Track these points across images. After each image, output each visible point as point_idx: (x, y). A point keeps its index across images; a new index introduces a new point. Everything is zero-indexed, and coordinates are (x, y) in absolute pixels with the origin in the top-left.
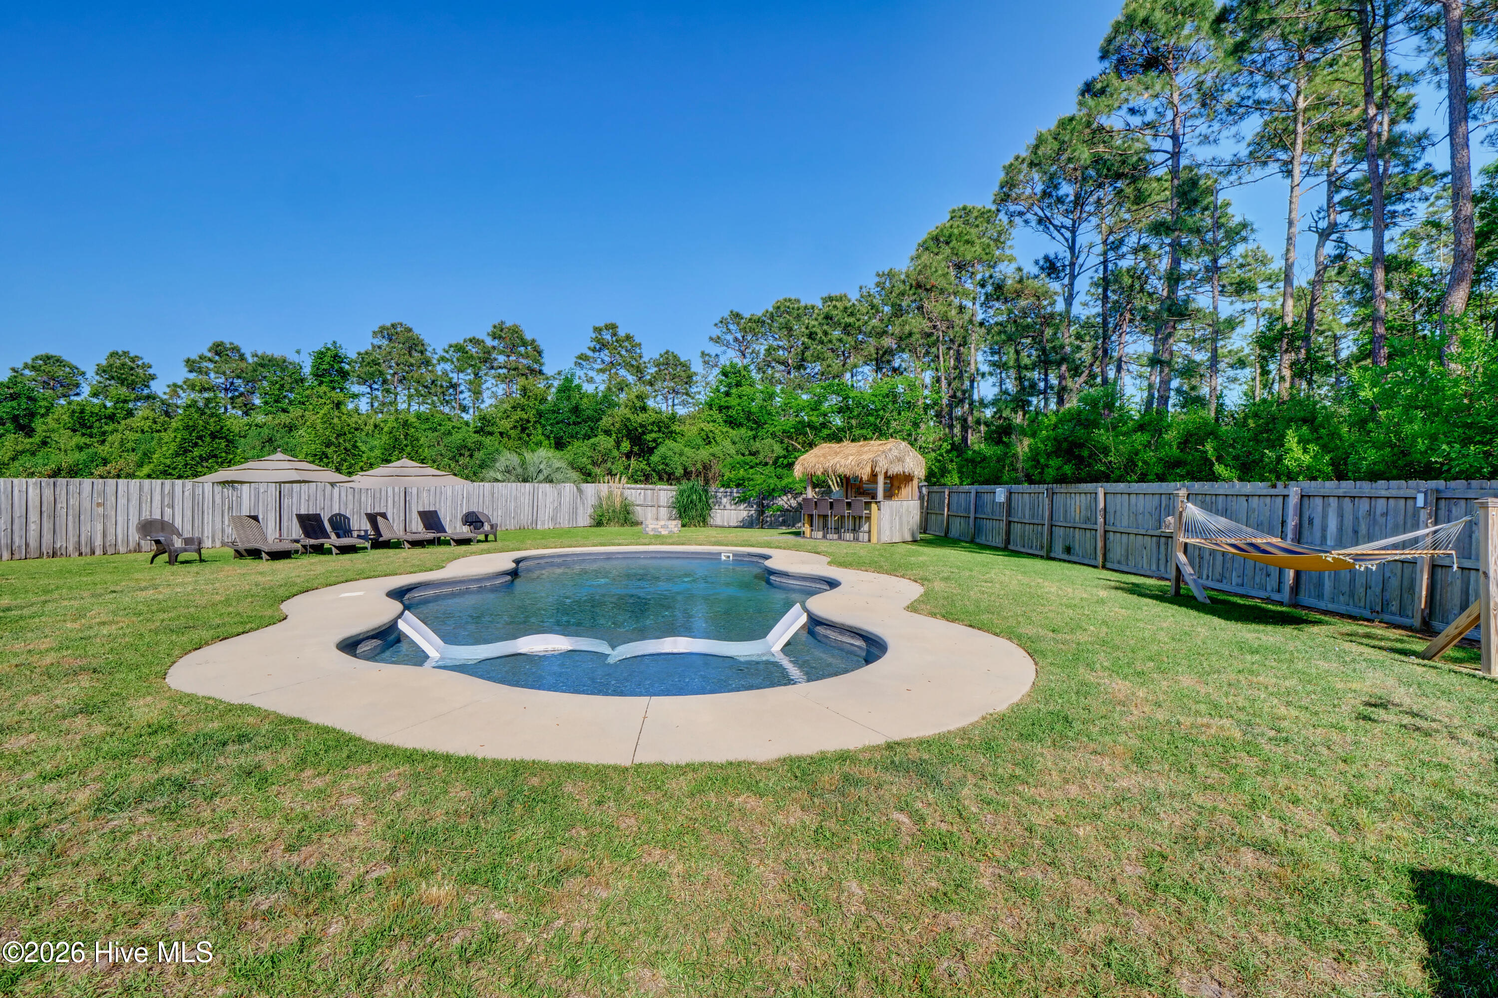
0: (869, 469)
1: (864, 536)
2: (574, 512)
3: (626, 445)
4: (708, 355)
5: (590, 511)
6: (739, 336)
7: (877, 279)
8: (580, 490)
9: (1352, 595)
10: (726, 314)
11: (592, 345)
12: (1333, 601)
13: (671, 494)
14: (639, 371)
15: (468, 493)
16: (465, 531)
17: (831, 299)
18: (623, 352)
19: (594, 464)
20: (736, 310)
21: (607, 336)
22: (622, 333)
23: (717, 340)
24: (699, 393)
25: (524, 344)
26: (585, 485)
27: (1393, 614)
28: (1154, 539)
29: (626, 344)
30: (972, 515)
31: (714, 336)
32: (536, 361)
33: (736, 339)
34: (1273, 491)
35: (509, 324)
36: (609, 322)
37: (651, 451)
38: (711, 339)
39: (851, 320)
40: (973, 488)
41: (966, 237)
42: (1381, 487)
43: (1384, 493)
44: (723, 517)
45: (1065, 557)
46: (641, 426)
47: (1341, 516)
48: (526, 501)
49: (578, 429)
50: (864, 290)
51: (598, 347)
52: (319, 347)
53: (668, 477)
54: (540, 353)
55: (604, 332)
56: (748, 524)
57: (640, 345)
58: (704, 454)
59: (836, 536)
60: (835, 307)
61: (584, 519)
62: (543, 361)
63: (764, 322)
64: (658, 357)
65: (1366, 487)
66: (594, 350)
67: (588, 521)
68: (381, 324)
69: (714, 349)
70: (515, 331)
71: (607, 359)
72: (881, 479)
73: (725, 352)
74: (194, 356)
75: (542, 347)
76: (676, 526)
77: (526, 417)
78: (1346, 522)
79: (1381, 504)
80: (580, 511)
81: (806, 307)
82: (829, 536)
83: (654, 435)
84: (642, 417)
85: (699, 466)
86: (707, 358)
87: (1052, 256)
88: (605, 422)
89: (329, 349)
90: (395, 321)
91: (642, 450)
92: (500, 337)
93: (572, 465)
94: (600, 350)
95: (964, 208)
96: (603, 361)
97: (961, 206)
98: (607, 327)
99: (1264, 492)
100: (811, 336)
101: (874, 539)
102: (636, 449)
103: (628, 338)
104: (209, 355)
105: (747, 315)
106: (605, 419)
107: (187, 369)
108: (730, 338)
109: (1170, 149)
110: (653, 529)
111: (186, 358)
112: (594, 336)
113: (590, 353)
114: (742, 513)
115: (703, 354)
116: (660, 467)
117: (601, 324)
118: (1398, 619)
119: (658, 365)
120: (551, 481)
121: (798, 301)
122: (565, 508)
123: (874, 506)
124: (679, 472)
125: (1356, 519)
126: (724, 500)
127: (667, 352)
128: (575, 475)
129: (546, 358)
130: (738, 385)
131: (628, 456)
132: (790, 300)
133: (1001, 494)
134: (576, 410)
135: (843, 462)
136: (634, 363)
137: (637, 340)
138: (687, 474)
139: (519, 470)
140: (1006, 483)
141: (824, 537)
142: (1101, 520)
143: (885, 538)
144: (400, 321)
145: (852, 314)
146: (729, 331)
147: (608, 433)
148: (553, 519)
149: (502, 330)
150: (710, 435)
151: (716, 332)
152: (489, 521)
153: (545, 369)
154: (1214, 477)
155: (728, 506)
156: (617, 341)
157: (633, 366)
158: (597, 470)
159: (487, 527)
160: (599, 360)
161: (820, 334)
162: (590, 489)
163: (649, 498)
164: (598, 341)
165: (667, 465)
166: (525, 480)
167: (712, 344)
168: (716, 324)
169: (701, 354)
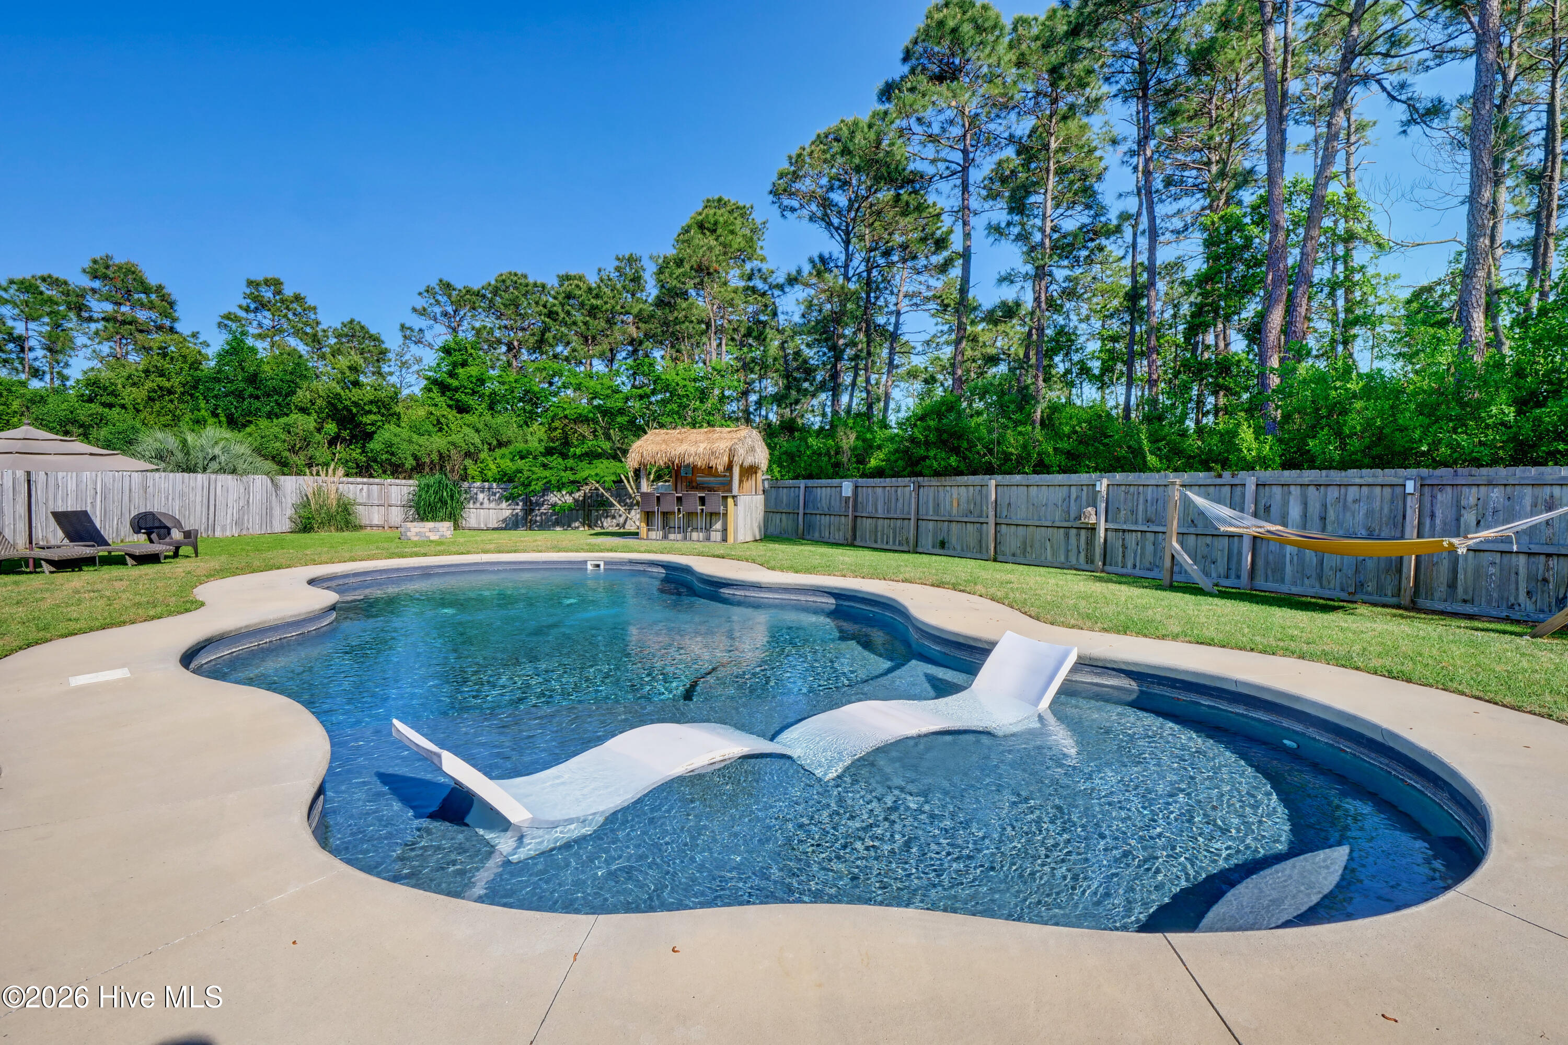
0: (726, 459)
1: (716, 536)
2: (268, 513)
3: (331, 427)
4: (411, 329)
5: (290, 512)
6: (450, 309)
7: (617, 263)
8: (276, 486)
9: (1320, 578)
10: (434, 283)
11: (244, 303)
12: (1295, 583)
13: (405, 490)
14: (315, 340)
15: (104, 486)
16: (140, 543)
17: (568, 278)
18: (290, 316)
19: (292, 450)
20: (447, 278)
21: (267, 294)
22: (289, 291)
23: (423, 312)
24: (391, 374)
25: (147, 290)
26: (282, 478)
27: (1370, 594)
28: (1062, 530)
29: (295, 306)
30: (801, 511)
31: (419, 307)
32: (166, 315)
33: (445, 314)
34: (1219, 481)
35: (119, 260)
36: (270, 276)
37: (370, 436)
38: (414, 310)
39: (596, 302)
40: (802, 483)
41: (731, 228)
42: (1353, 475)
43: (1358, 481)
44: (478, 517)
45: (941, 552)
46: (356, 404)
47: (1305, 504)
48: (198, 498)
49: (257, 404)
50: (603, 273)
51: (253, 306)
53: (396, 470)
54: (172, 304)
55: (263, 289)
56: (512, 524)
57: (315, 308)
58: (438, 442)
59: (679, 536)
60: (577, 286)
61: (282, 522)
62: (176, 315)
63: (484, 296)
64: (339, 326)
65: (1336, 476)
66: (247, 310)
67: (287, 526)
69: (417, 322)
70: (130, 271)
71: (267, 323)
72: (736, 471)
73: (431, 327)
75: (173, 297)
76: (448, 528)
77: (168, 385)
78: (1310, 509)
79: (1353, 492)
80: (277, 512)
81: (535, 285)
82: (672, 536)
83: (373, 417)
84: (355, 394)
85: (435, 457)
86: (408, 333)
87: (827, 256)
88: (302, 396)
91: (353, 437)
92: (105, 277)
93: (258, 451)
94: (256, 310)
95: (720, 200)
96: (260, 325)
97: (716, 197)
98: (267, 282)
99: (1209, 481)
100: (551, 314)
101: (731, 538)
102: (345, 434)
103: (298, 298)
105: (459, 285)
106: (300, 393)
108: (438, 310)
109: (961, 162)
110: (417, 534)
112: (248, 291)
113: (242, 314)
114: (505, 511)
115: (403, 327)
116: (384, 457)
117: (260, 278)
118: (1376, 598)
119: (338, 336)
120: (234, 471)
121: (525, 277)
122: (255, 508)
123: (730, 501)
124: (410, 463)
125: (1324, 506)
126: (481, 496)
127: (352, 322)
128: (269, 465)
129: (180, 311)
130: (464, 364)
131: (332, 442)
132: (516, 275)
133: (847, 488)
134: (253, 379)
135: (692, 450)
136: (308, 330)
137: (310, 302)
138: (419, 468)
139: (180, 456)
140: (852, 476)
141: (665, 537)
142: (992, 514)
143: (741, 538)
145: (597, 297)
146: (438, 302)
147: (303, 410)
148: (238, 523)
149: (107, 267)
150: (443, 420)
151: (420, 303)
152: (178, 524)
153: (178, 326)
154: (1143, 467)
155: (486, 504)
156: (282, 301)
157: (307, 334)
158: (293, 459)
159: (176, 535)
160: (255, 323)
161: (562, 315)
162: (289, 483)
163: (375, 494)
164: (255, 299)
165: (393, 454)
166: (190, 469)
167: (414, 316)
168: (420, 294)
169: (399, 327)
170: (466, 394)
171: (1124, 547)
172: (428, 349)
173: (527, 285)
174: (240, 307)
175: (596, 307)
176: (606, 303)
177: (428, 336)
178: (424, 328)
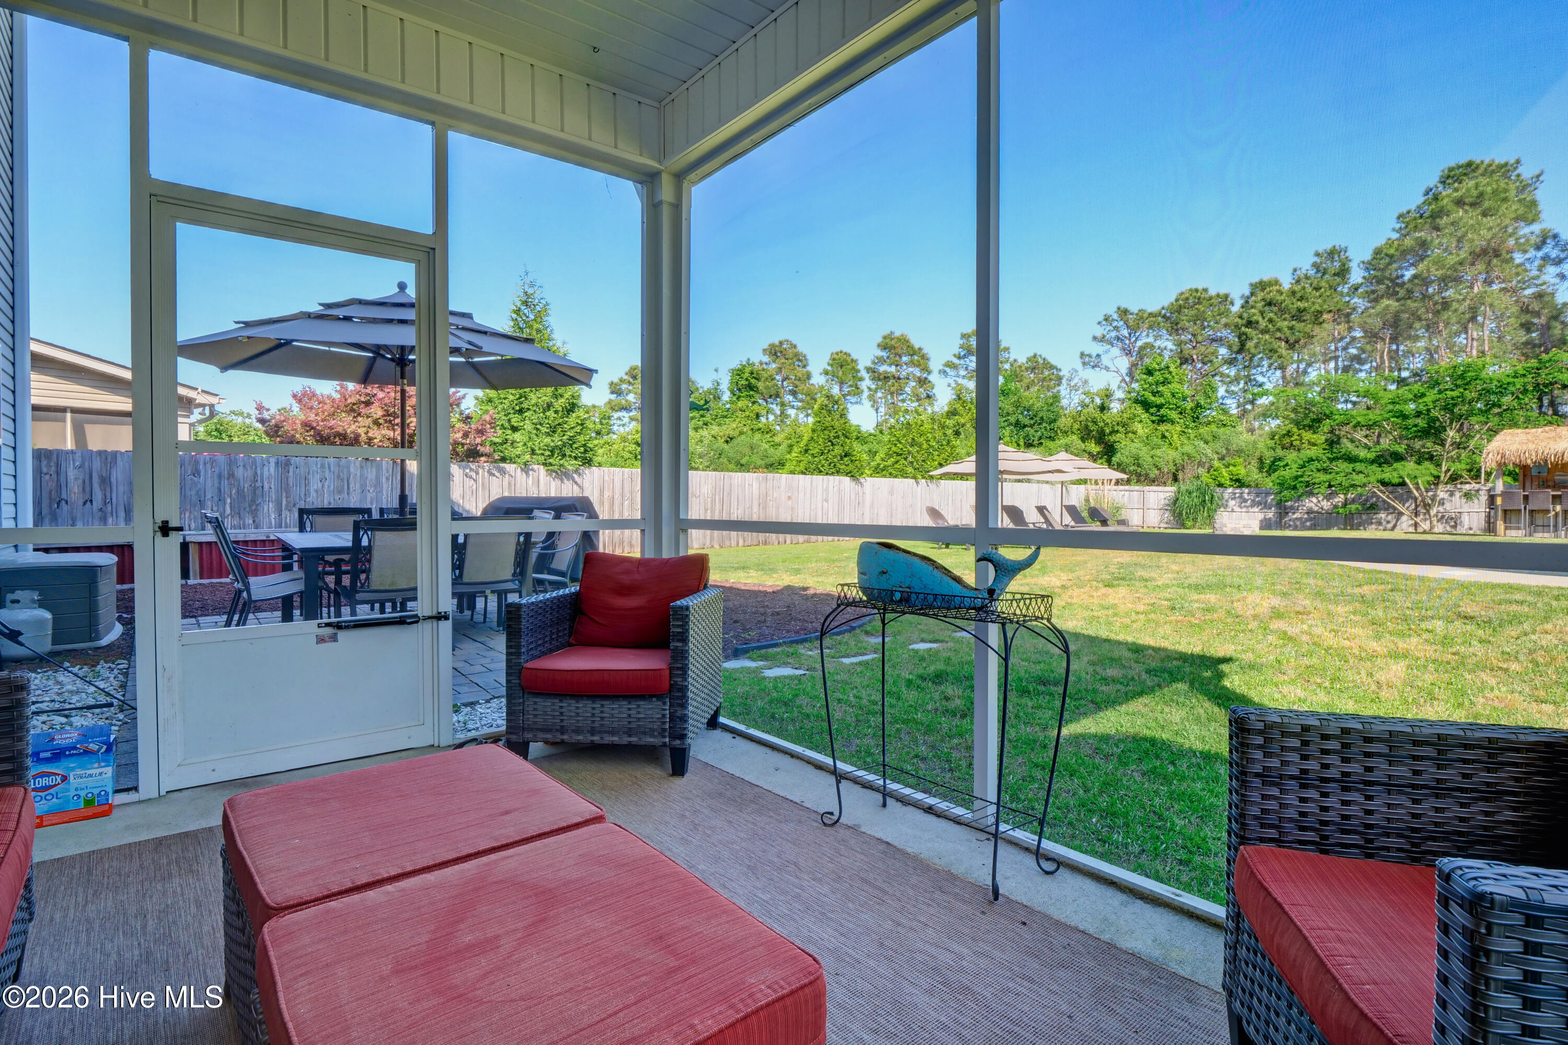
4: (1090, 356)
6: (1126, 333)
7: (1314, 259)
10: (1112, 312)
11: (959, 352)
13: (1162, 496)
17: (1262, 285)
20: (1124, 305)
21: (972, 343)
23: (1102, 339)
25: (914, 352)
31: (1098, 335)
32: (925, 370)
33: (1121, 338)
35: (898, 334)
38: (1095, 338)
39: (1301, 305)
50: (1298, 272)
51: (962, 354)
52: (735, 364)
53: (1147, 478)
54: (925, 360)
55: (969, 339)
57: (1007, 349)
60: (1276, 291)
62: (929, 369)
63: (1165, 317)
64: (1027, 361)
66: (959, 358)
68: (770, 342)
69: (1096, 349)
70: (903, 340)
71: (973, 366)
73: (1107, 352)
74: (616, 380)
75: (927, 356)
86: (1087, 359)
89: (744, 366)
90: (782, 338)
94: (965, 357)
96: (969, 368)
98: (972, 334)
104: (626, 377)
105: (1134, 309)
107: (609, 391)
108: (1114, 335)
111: (609, 381)
112: (960, 343)
113: (956, 361)
115: (1083, 354)
116: (1132, 468)
126: (1232, 503)
127: (1035, 356)
129: (930, 365)
130: (1167, 382)
132: (1197, 291)
144: (787, 338)
145: (1301, 299)
146: (1115, 328)
150: (1167, 434)
151: (1099, 332)
155: (1236, 509)
160: (964, 367)
163: (1137, 500)
164: (963, 348)
165: (1138, 465)
167: (1094, 343)
168: (1099, 323)
169: (1079, 354)
170: (1171, 409)
172: (1104, 371)
173: (1211, 298)
174: (955, 355)
175: (1300, 311)
176: (1314, 303)
177: (1105, 360)
178: (1100, 353)
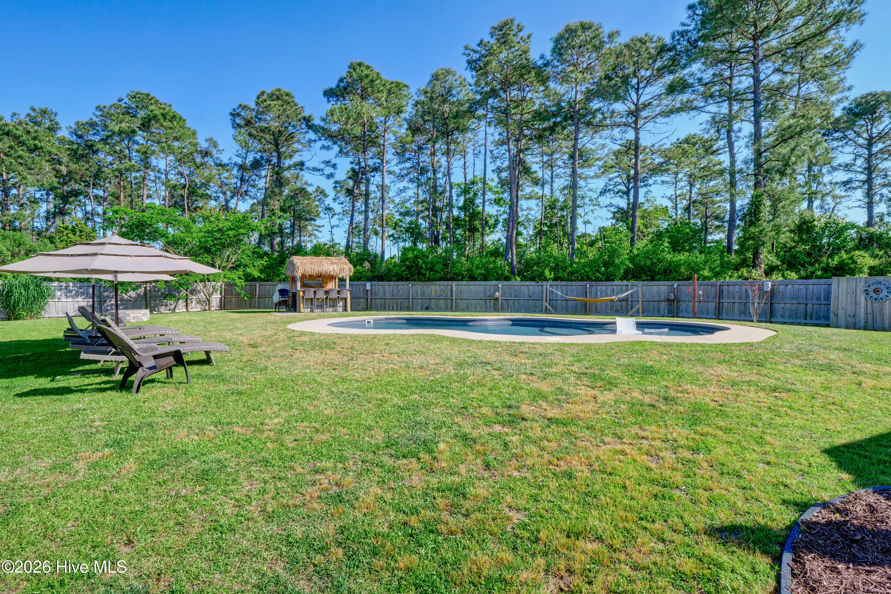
28: (484, 300)
101: (349, 310)
133: (368, 286)
142: (454, 295)
171: (508, 305)
